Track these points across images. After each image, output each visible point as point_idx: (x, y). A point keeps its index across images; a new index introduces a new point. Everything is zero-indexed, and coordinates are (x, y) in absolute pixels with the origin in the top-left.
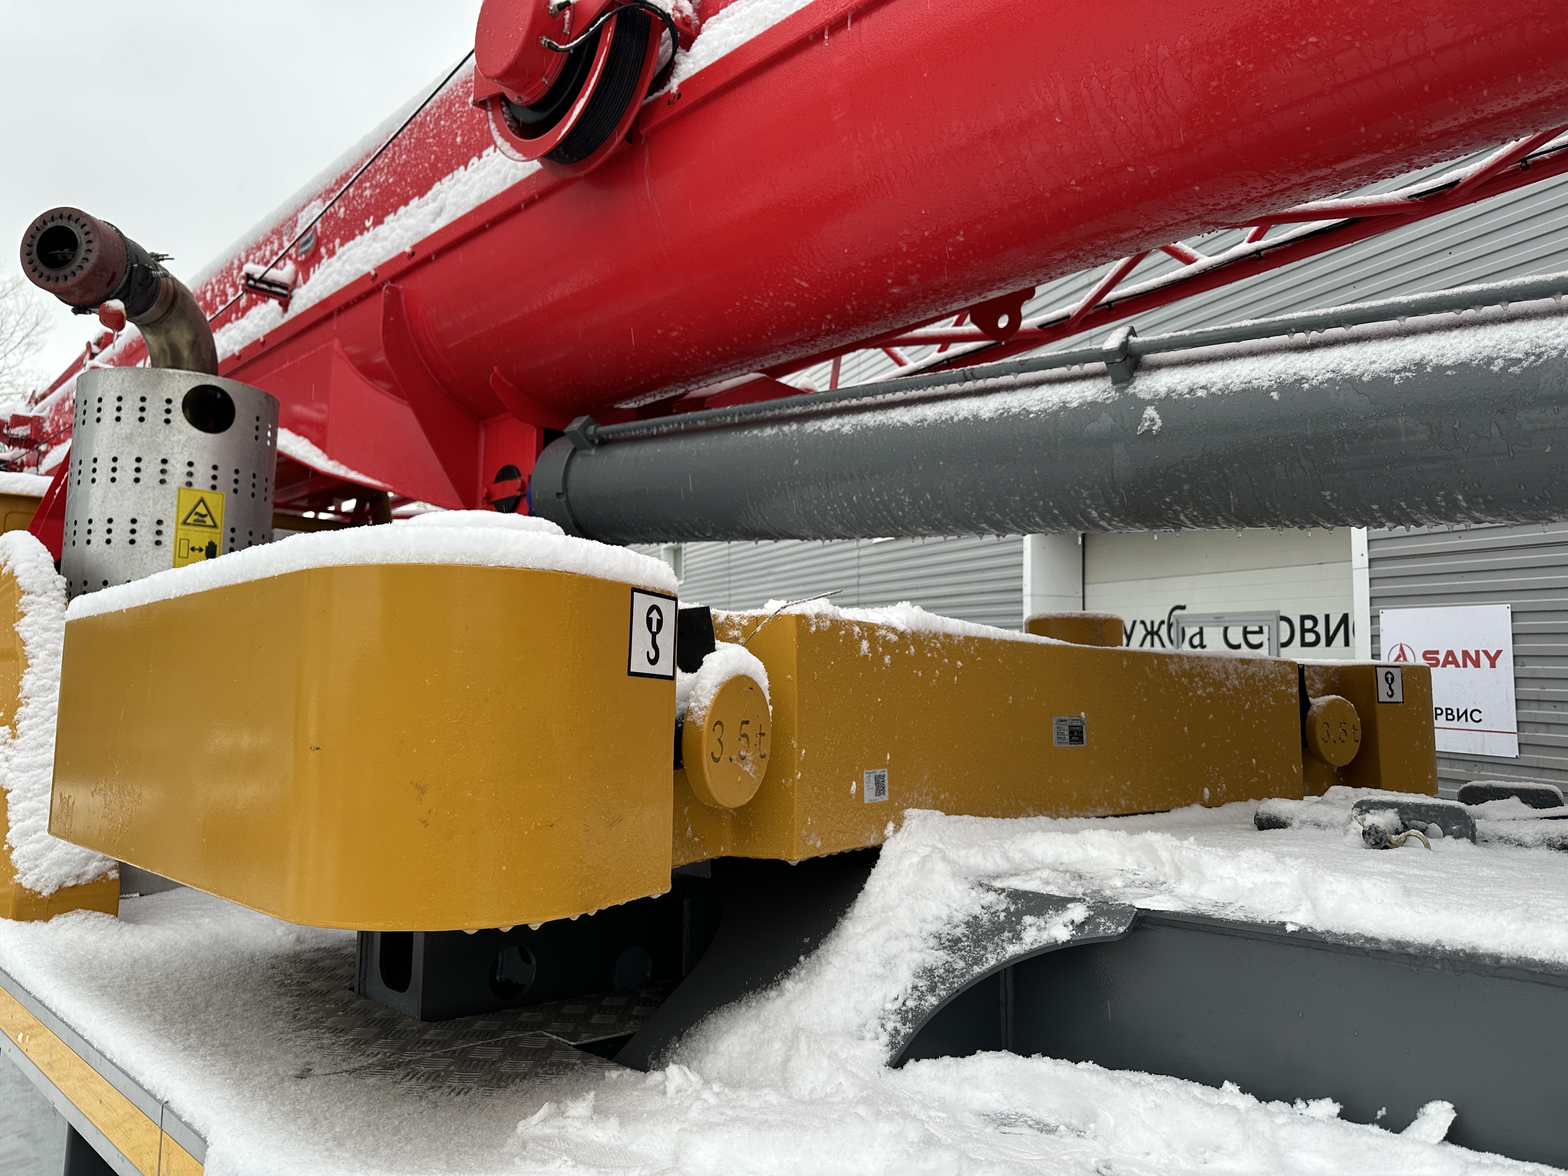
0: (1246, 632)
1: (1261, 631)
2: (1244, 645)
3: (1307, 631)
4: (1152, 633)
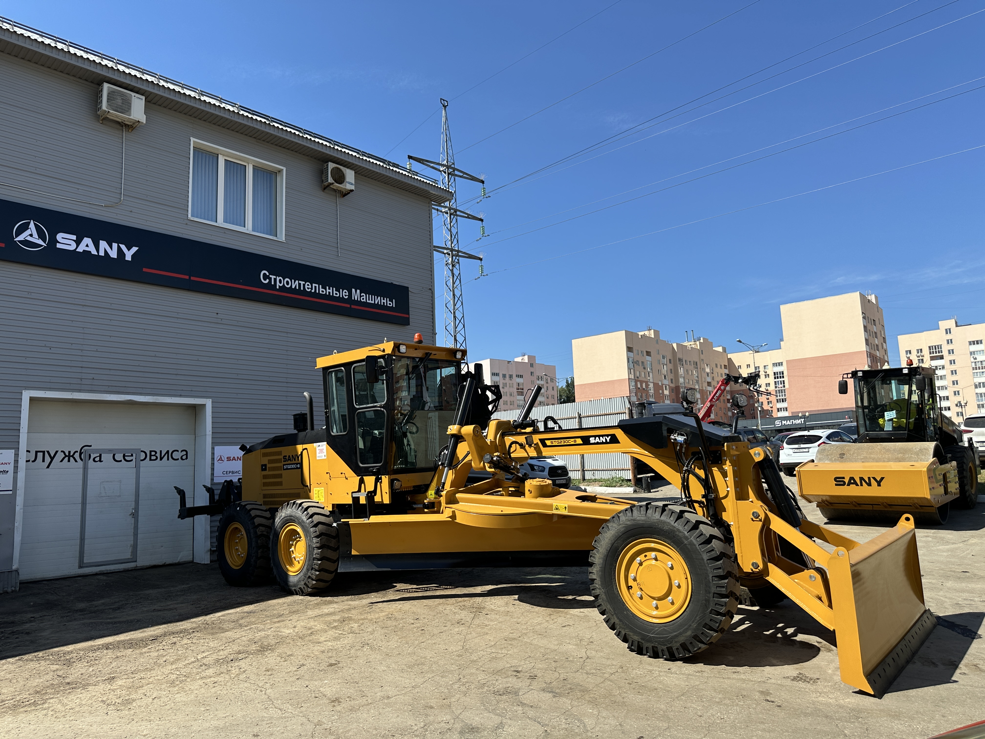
0: (124, 456)
1: (132, 455)
2: (123, 460)
3: (152, 456)
4: (69, 456)
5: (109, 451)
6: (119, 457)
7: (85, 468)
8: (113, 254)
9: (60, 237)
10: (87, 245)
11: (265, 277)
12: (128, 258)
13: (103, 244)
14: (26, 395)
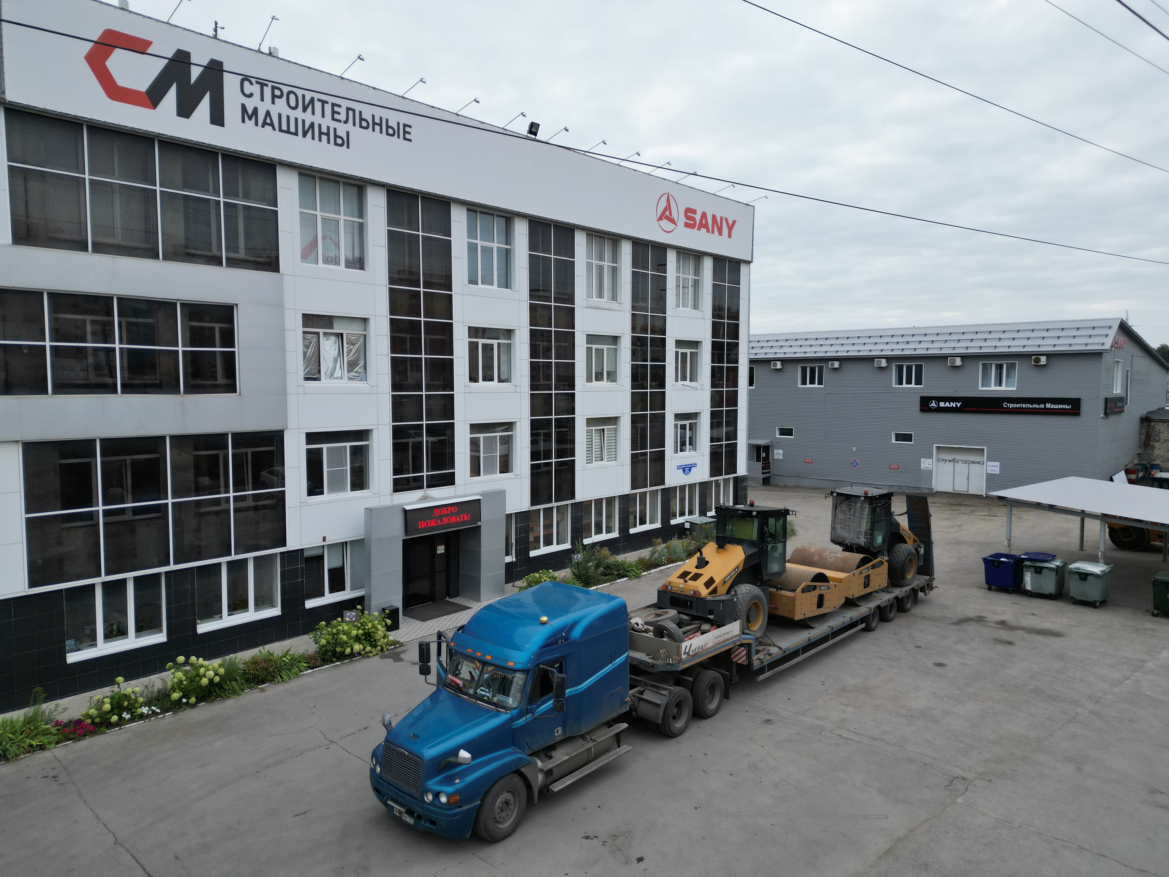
3: (973, 462)
4: (950, 461)
5: (960, 460)
6: (963, 462)
7: (954, 464)
8: (954, 406)
9: (940, 403)
10: (947, 404)
11: (1005, 405)
12: (959, 406)
13: (952, 403)
14: (935, 445)
